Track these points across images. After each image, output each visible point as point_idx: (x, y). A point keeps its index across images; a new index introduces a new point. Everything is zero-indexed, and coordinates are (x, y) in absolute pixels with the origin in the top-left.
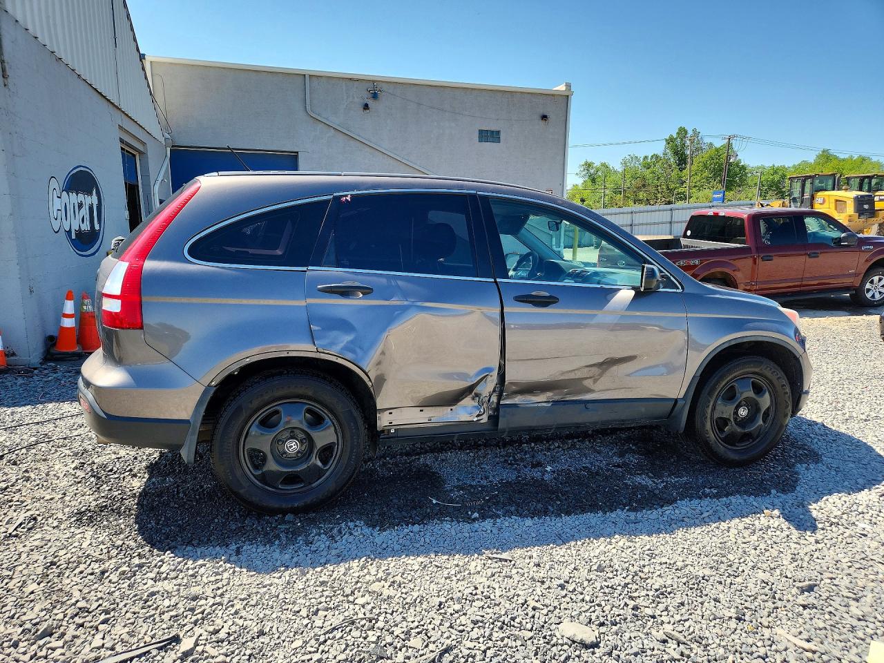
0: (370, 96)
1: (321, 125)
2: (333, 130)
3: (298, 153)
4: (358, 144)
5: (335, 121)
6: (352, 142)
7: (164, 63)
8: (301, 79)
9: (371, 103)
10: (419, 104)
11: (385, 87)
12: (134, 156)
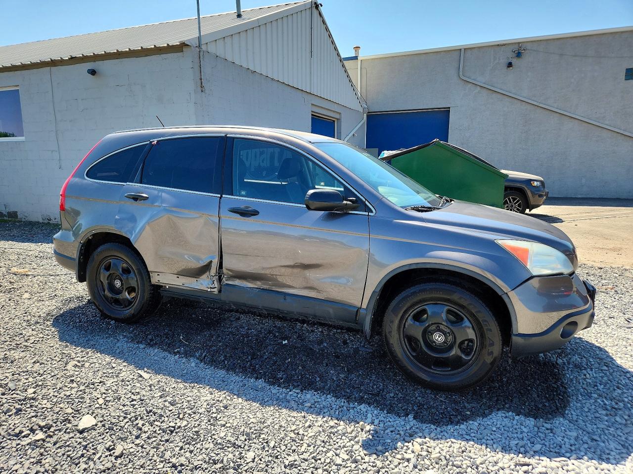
0: (514, 55)
1: (470, 85)
2: (478, 88)
3: (449, 108)
4: (499, 96)
5: (481, 80)
6: (494, 95)
7: (369, 59)
8: (457, 53)
9: (515, 61)
10: (561, 55)
11: (529, 46)
12: (334, 121)
